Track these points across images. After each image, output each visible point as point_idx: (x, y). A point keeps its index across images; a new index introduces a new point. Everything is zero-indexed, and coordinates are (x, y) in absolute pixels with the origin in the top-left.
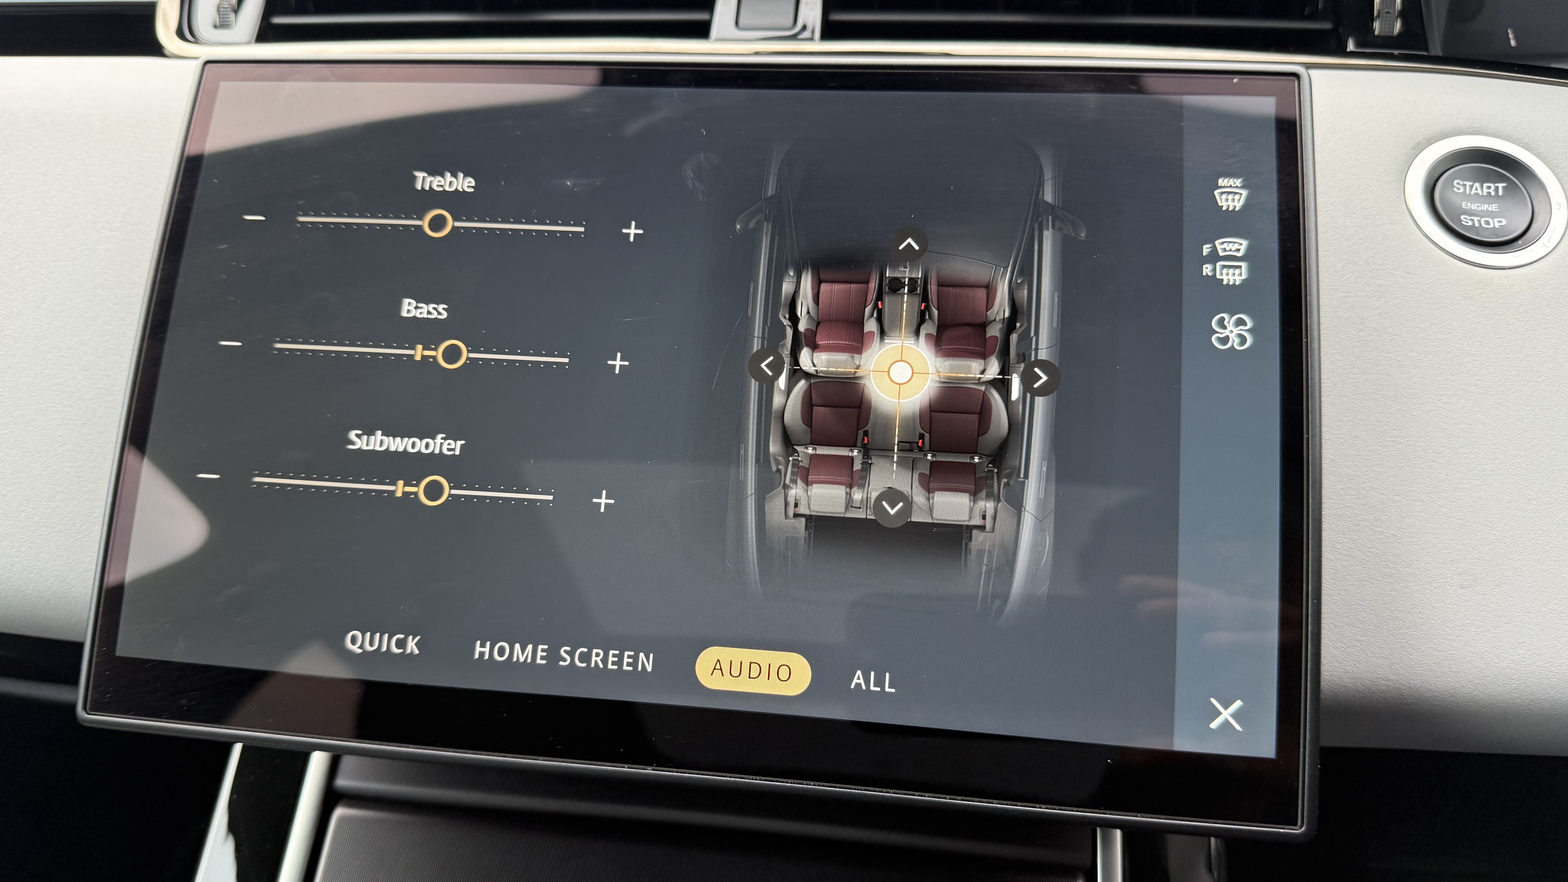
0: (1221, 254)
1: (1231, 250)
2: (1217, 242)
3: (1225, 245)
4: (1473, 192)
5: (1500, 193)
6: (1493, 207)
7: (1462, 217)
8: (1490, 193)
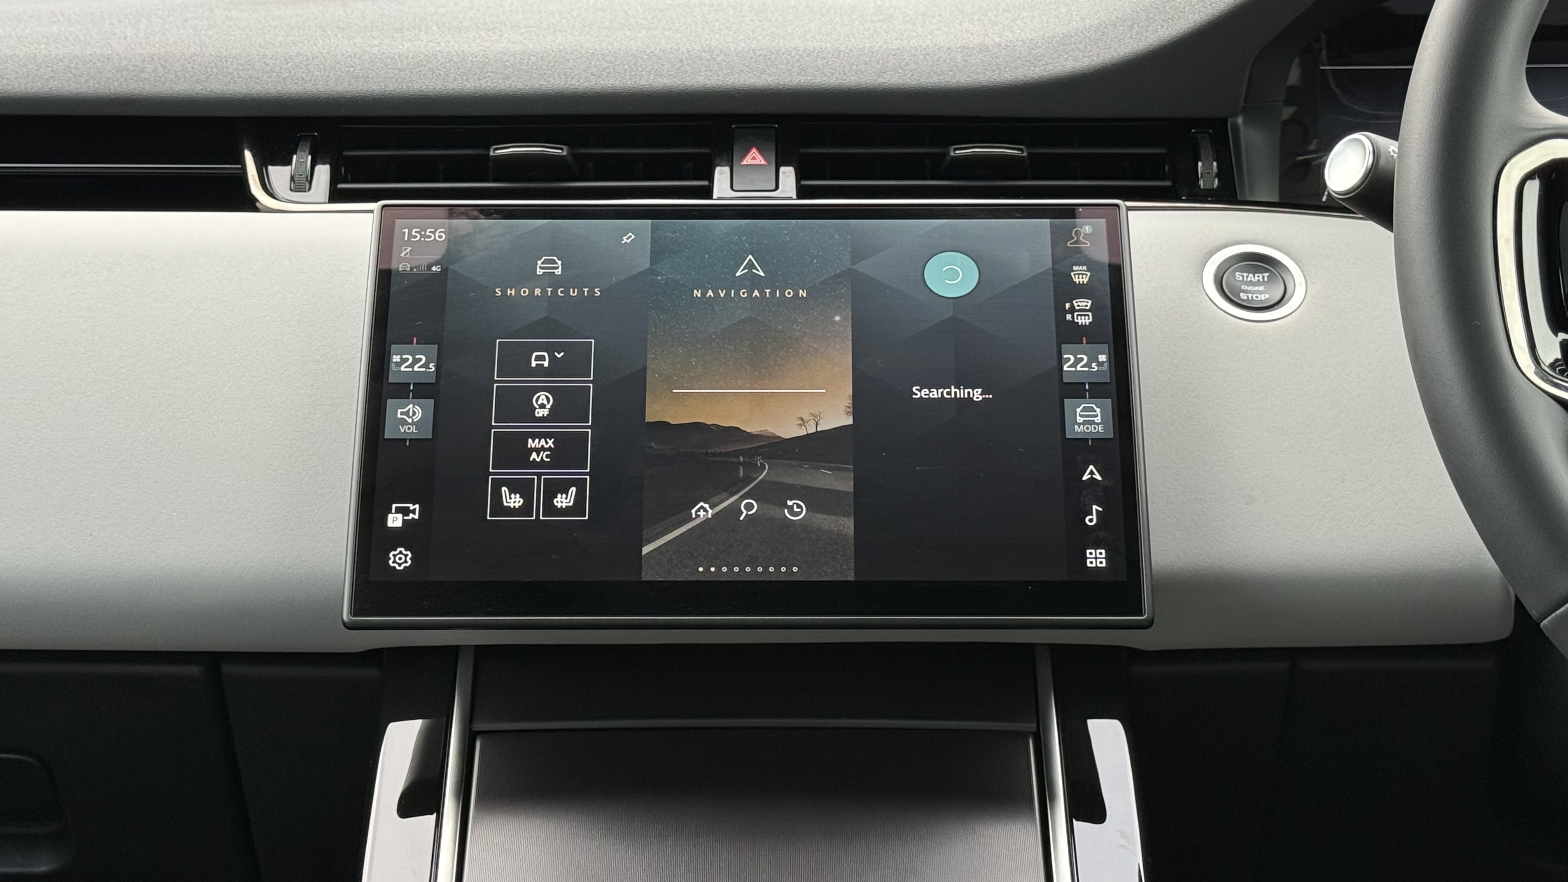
0: (1077, 308)
1: (1082, 306)
2: (1074, 302)
3: (1079, 303)
4: (1249, 279)
5: (1266, 279)
6: (1261, 288)
7: (1241, 294)
8: (1259, 280)
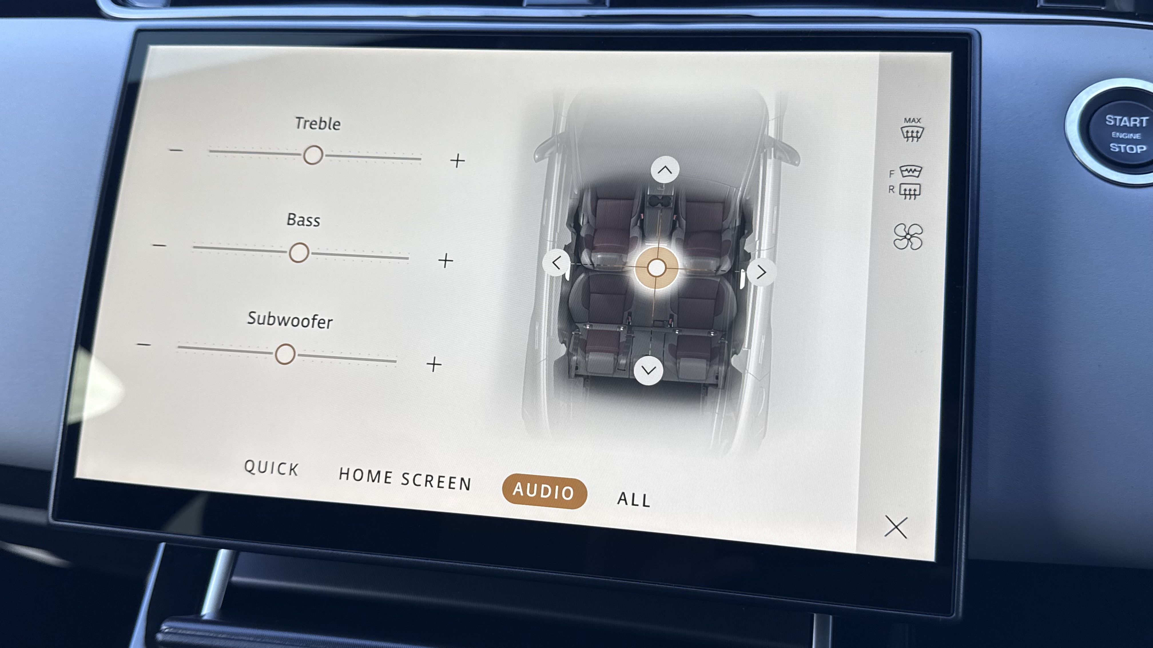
6: (1137, 136)
7: (1111, 145)
8: (1136, 125)
